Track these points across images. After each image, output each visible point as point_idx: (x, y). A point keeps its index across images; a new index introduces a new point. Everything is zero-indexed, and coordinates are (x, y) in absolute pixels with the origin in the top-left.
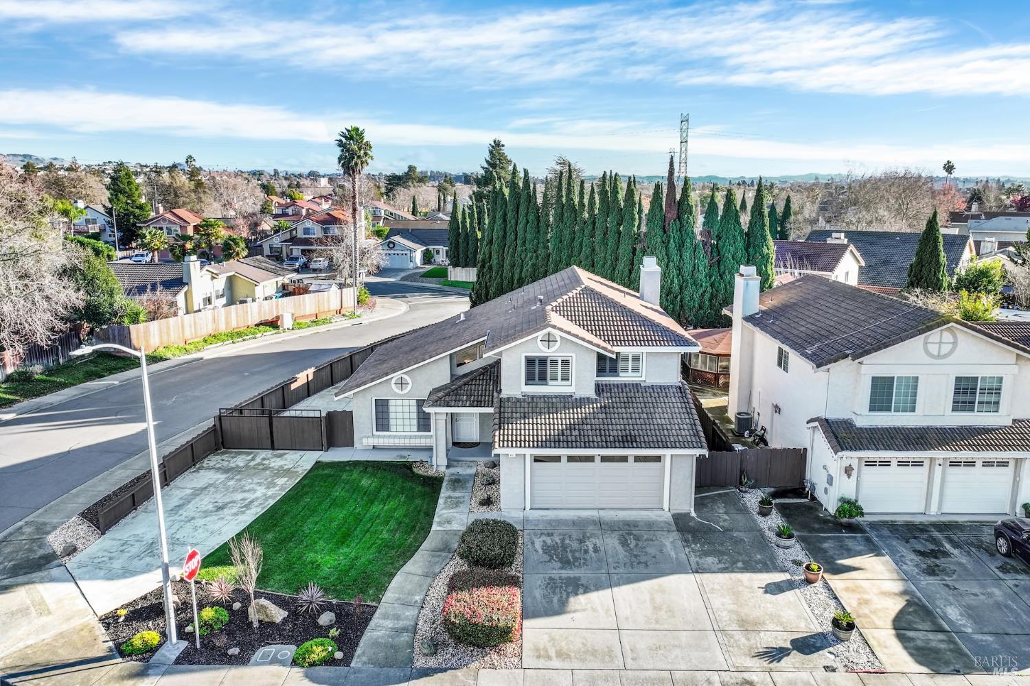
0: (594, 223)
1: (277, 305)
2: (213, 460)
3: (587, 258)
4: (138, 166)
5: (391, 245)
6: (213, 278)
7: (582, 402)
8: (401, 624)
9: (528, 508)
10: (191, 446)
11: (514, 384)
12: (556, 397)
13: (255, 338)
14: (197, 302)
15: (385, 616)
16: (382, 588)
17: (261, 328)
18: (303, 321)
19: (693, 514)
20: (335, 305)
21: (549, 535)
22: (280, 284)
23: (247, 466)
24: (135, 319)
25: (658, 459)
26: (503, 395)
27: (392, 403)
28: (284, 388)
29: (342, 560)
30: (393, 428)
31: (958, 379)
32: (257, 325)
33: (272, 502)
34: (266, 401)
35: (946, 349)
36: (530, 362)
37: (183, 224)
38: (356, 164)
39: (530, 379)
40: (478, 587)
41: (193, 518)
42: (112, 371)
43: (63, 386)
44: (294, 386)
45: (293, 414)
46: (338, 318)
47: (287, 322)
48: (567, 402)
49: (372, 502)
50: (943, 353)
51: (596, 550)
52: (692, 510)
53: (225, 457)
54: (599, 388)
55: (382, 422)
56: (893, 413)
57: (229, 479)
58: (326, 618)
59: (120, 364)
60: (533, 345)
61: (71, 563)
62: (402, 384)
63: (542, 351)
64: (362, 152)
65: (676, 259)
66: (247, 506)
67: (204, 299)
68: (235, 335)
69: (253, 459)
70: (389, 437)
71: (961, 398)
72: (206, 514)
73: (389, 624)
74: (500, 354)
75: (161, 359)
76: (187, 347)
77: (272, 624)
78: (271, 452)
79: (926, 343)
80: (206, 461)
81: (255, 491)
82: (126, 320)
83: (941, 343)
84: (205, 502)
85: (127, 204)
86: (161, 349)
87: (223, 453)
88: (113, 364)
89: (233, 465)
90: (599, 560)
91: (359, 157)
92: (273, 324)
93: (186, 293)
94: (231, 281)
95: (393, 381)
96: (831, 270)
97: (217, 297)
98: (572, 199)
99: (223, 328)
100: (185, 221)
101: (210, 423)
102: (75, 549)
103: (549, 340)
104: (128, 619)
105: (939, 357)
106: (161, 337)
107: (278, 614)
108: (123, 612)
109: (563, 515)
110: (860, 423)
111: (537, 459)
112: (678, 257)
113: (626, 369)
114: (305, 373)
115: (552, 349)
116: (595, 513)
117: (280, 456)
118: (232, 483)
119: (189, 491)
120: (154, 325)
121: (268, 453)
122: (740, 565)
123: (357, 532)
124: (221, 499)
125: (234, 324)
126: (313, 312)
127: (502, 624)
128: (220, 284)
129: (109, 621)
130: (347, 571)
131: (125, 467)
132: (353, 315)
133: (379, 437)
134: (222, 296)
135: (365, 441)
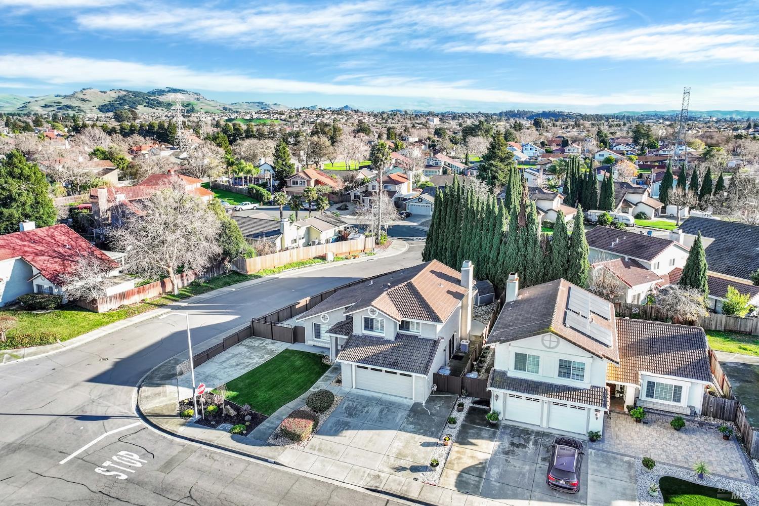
0: (482, 222)
1: (326, 248)
2: (247, 342)
3: (478, 242)
4: (320, 110)
5: (420, 200)
6: (298, 229)
7: (388, 342)
8: (272, 425)
9: (354, 387)
10: (237, 334)
11: (359, 329)
12: (376, 338)
13: (311, 266)
14: (288, 243)
15: (268, 422)
16: (274, 410)
17: (316, 260)
18: (340, 256)
19: (424, 404)
20: (361, 247)
21: (353, 401)
22: (336, 231)
23: (258, 346)
24: (250, 255)
25: (410, 376)
26: (354, 334)
27: (322, 326)
28: (292, 307)
29: (267, 396)
30: (322, 338)
31: (560, 360)
32: (314, 258)
33: (257, 366)
34: (280, 314)
35: (553, 344)
36: (366, 320)
37: (308, 179)
38: (381, 165)
39: (366, 327)
40: (298, 418)
41: (226, 368)
42: (236, 282)
43: (212, 289)
44: (297, 307)
45: (282, 325)
46: (362, 254)
47: (330, 257)
48: (380, 341)
49: (294, 372)
50: (552, 346)
51: (367, 412)
52: (424, 403)
53: (252, 340)
54: (398, 336)
55: (317, 334)
56: (527, 372)
57: (248, 352)
58: (248, 418)
59: (241, 278)
60: (366, 312)
61: (179, 378)
62: (325, 318)
63: (369, 315)
64: (384, 158)
65: (523, 250)
66: (247, 366)
67: (292, 241)
68: (301, 264)
69: (262, 343)
70: (319, 341)
71: (563, 370)
72: (232, 366)
73: (268, 425)
74: (352, 314)
75: (260, 277)
76: (275, 270)
77: (230, 416)
78: (271, 340)
79: (543, 340)
80: (244, 341)
81: (254, 359)
82: (246, 256)
83: (550, 341)
84: (233, 362)
85: (283, 164)
86: (262, 270)
87: (253, 338)
88: (238, 278)
89: (253, 345)
90: (364, 417)
91: (382, 160)
92: (323, 258)
93: (281, 238)
94: (308, 229)
95: (321, 316)
96: (650, 260)
97: (300, 239)
98: (473, 207)
99: (295, 260)
100: (309, 177)
101: (249, 324)
102: (183, 373)
103: (373, 312)
104: (187, 404)
105: (549, 348)
106: (262, 264)
107: (233, 413)
108: (187, 401)
109: (375, 395)
110: (509, 374)
111: (358, 366)
112: (524, 249)
113: (413, 329)
114: (305, 299)
115: (375, 316)
116: (380, 395)
117: (273, 343)
118: (248, 354)
119: (231, 355)
120: (259, 258)
121: (269, 341)
122: (422, 431)
123: (279, 386)
124: (240, 361)
125: (302, 258)
126: (348, 251)
127: (298, 433)
128: (303, 231)
129: (182, 403)
130: (266, 401)
131: (216, 338)
132: (371, 253)
133: (315, 341)
134: (303, 238)
135: (309, 342)
